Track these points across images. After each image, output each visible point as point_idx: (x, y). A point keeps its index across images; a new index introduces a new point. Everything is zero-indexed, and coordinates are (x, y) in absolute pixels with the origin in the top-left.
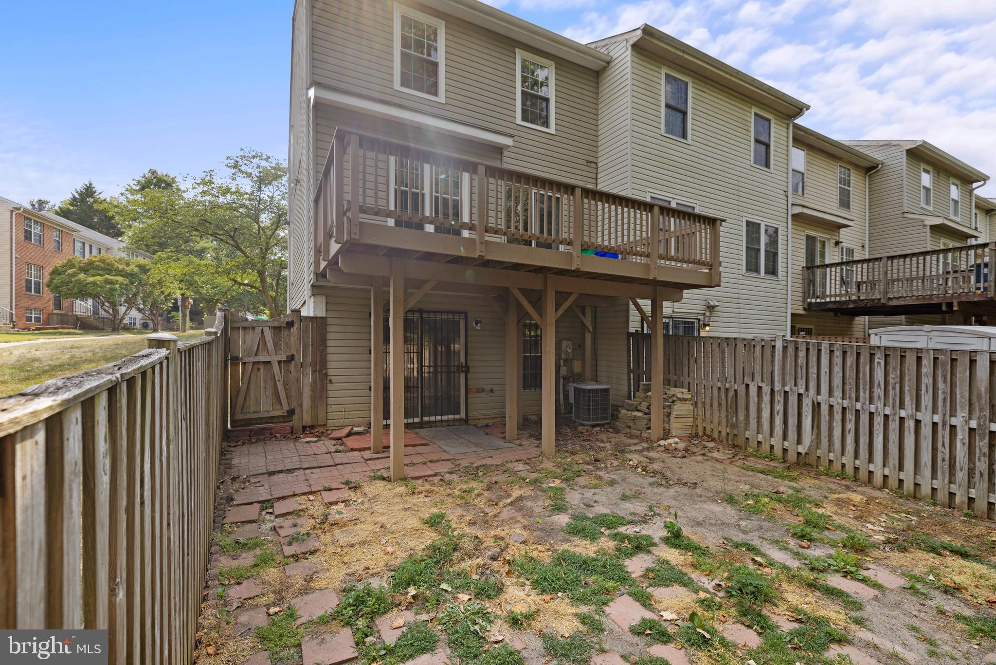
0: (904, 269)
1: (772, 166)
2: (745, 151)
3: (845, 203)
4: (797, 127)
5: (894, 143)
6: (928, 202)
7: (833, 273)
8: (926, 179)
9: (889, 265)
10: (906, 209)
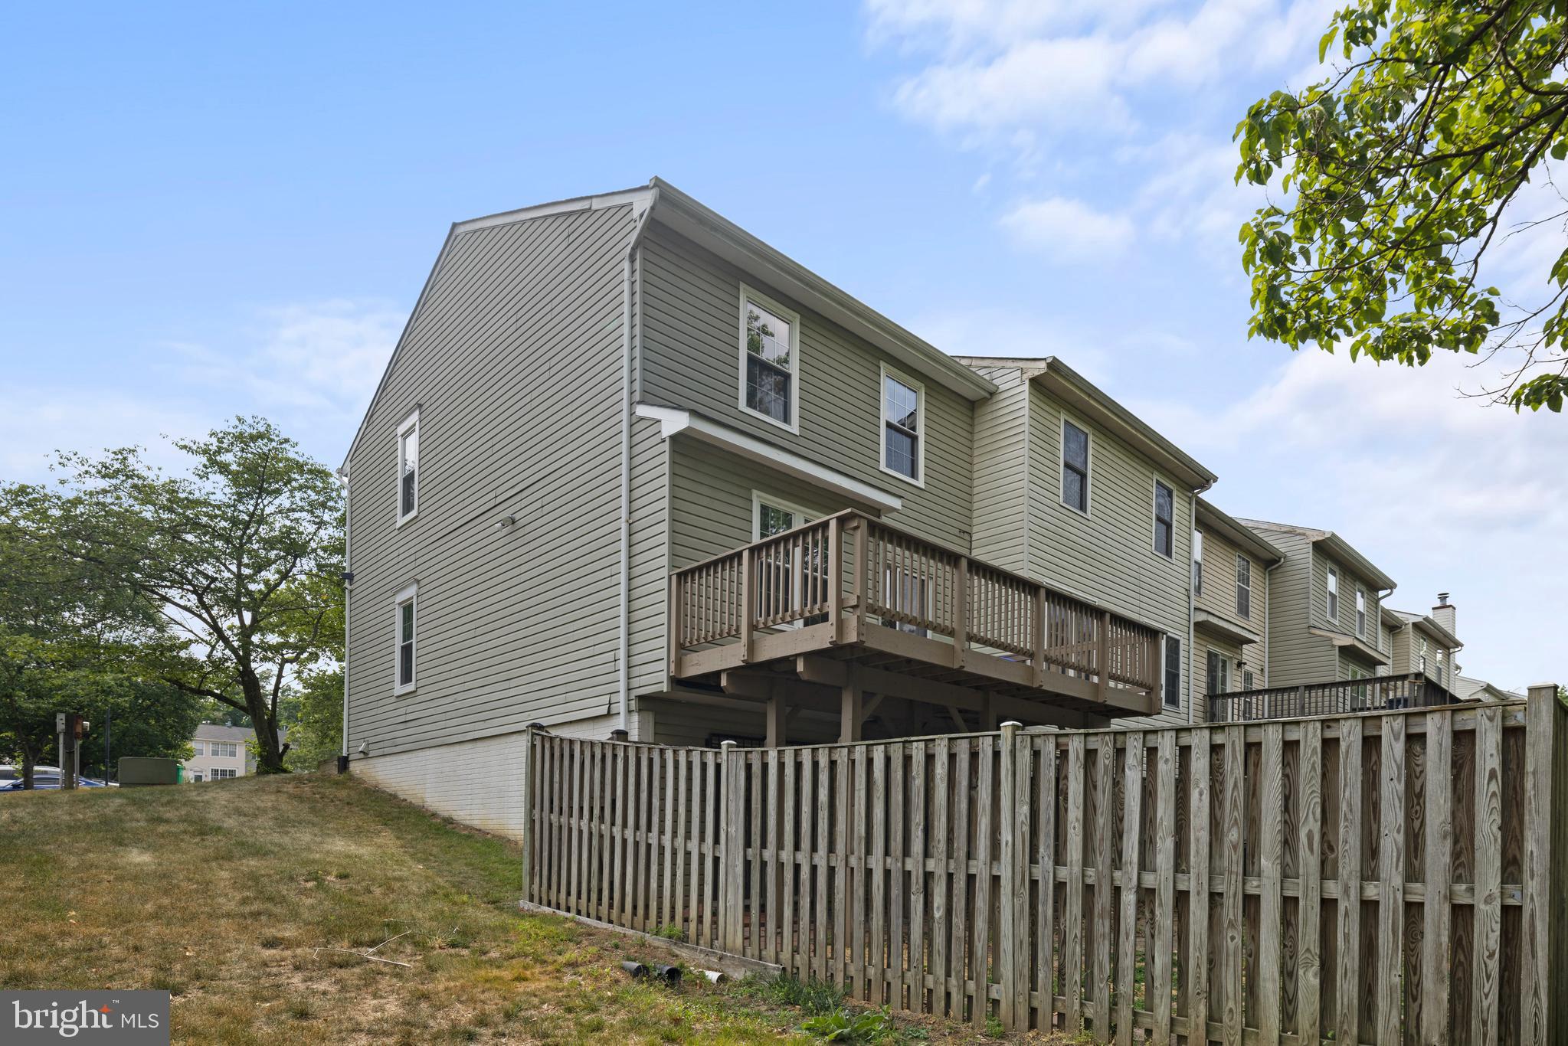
0: (1323, 702)
1: (1174, 555)
2: (1145, 532)
3: (1244, 609)
4: (1201, 503)
5: (1298, 531)
6: (1333, 615)
7: (1236, 706)
8: (1332, 583)
9: (1307, 695)
10: (1312, 622)
